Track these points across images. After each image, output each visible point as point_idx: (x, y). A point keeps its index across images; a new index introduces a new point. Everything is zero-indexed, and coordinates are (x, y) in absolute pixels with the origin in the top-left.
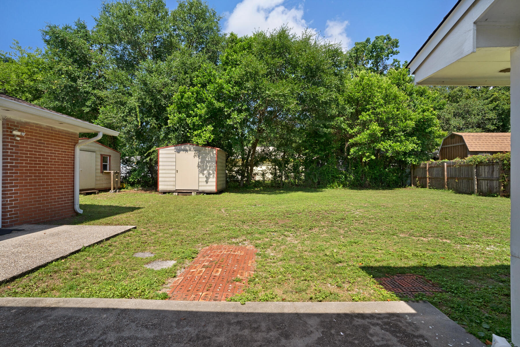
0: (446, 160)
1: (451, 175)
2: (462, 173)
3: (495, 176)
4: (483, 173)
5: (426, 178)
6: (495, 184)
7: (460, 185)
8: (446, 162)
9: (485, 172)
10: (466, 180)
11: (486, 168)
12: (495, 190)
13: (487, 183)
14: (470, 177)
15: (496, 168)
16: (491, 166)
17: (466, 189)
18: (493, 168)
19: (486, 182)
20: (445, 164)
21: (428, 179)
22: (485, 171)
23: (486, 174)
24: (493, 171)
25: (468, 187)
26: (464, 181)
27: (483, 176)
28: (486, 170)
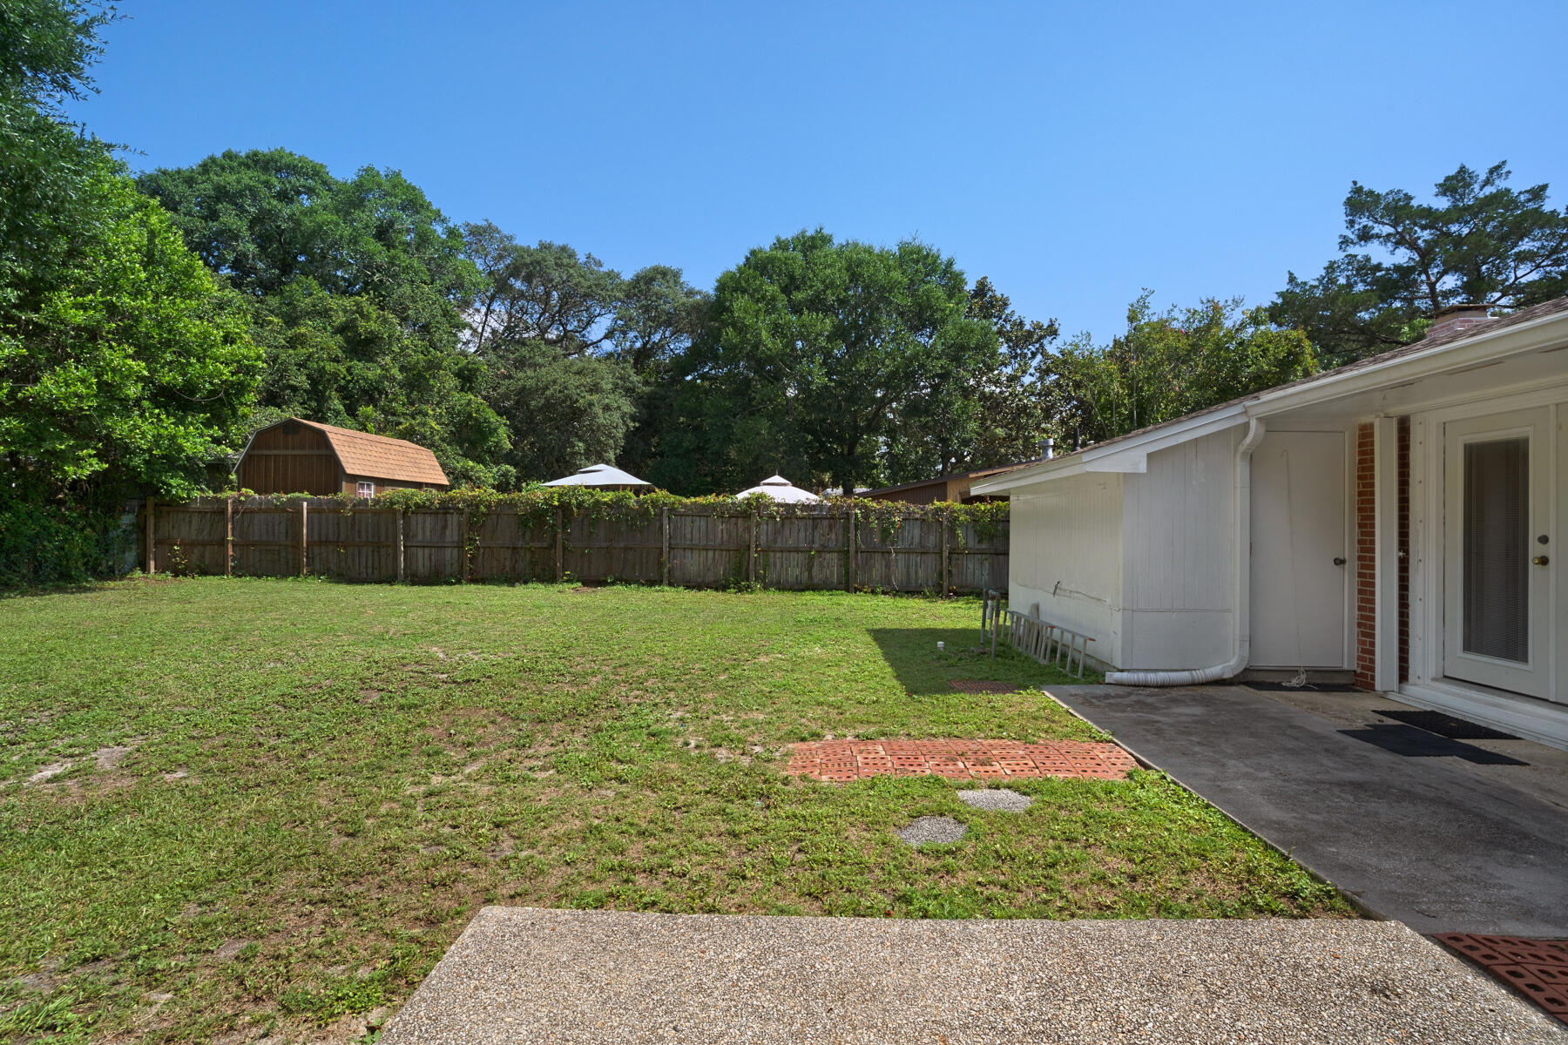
0: (306, 495)
1: (320, 534)
2: (359, 532)
3: (448, 539)
4: (420, 530)
5: (223, 542)
6: (448, 557)
7: (350, 561)
8: (306, 500)
9: (423, 528)
10: (371, 549)
11: (428, 519)
12: (448, 571)
13: (430, 555)
14: (382, 539)
15: (453, 520)
16: (440, 516)
17: (370, 571)
18: (446, 521)
19: (427, 551)
20: (305, 504)
21: (230, 546)
22: (425, 528)
23: (428, 534)
24: (445, 527)
25: (376, 565)
26: (364, 550)
27: (420, 537)
28: (428, 525)
